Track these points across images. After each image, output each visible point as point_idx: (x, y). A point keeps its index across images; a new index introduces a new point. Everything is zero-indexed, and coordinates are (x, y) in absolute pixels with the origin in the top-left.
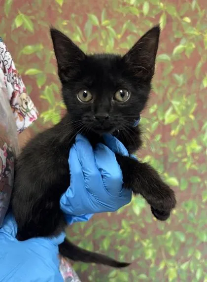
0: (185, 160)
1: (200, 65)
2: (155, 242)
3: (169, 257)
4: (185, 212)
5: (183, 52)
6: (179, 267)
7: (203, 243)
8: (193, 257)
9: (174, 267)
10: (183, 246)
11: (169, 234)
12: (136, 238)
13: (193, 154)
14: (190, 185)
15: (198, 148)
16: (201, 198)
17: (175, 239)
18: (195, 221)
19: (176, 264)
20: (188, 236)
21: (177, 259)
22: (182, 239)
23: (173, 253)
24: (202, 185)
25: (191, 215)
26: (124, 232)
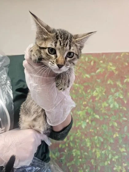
0: (102, 109)
1: (106, 76)
2: (90, 140)
3: (96, 147)
4: (102, 129)
5: (100, 72)
6: (101, 152)
7: (111, 143)
8: (107, 149)
9: (99, 152)
10: (102, 143)
11: (96, 137)
12: (83, 137)
13: (105, 107)
14: (104, 119)
15: (107, 105)
16: (109, 124)
17: (99, 140)
18: (107, 133)
19: (100, 151)
20: (104, 139)
21: (100, 148)
22: (102, 140)
23: (98, 146)
24: (109, 119)
25: (105, 131)
26: (78, 134)
